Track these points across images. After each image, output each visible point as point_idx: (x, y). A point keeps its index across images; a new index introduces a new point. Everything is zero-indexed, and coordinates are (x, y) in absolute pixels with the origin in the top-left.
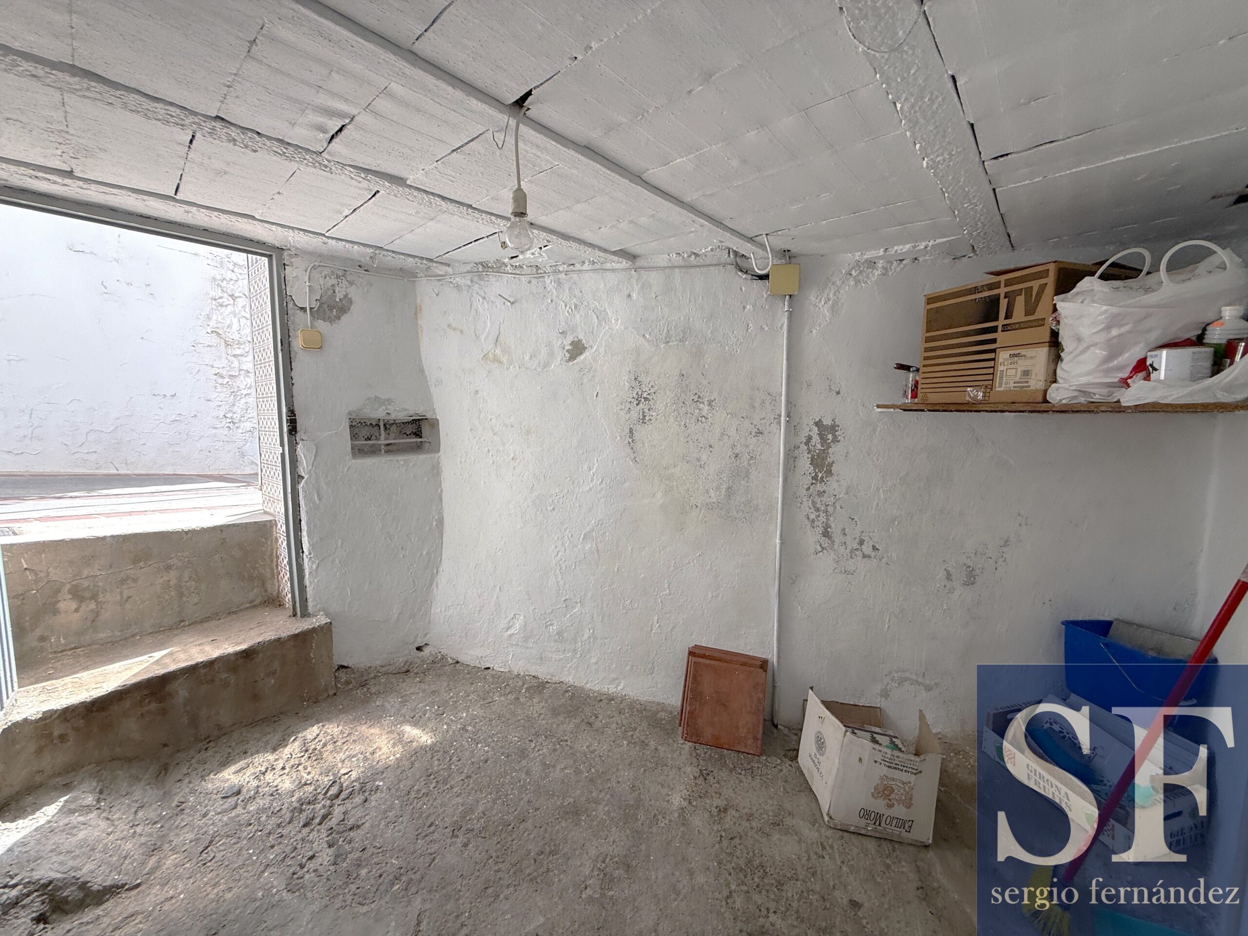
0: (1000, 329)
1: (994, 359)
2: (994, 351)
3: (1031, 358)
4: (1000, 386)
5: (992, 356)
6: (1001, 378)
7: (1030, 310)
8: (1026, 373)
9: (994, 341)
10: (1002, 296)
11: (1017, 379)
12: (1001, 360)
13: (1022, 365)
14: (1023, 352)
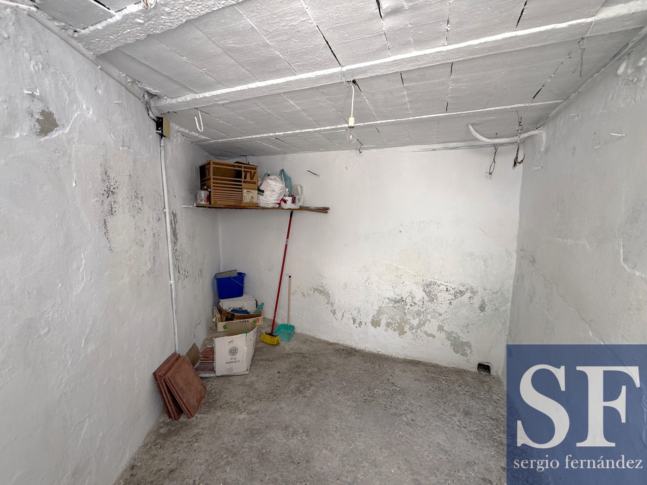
0: (243, 182)
1: (241, 191)
2: (241, 189)
3: (253, 193)
4: (245, 200)
5: (241, 190)
6: (245, 198)
7: (252, 178)
8: (252, 197)
9: (241, 185)
10: (243, 171)
11: (250, 199)
12: (244, 192)
13: (251, 195)
14: (251, 191)
